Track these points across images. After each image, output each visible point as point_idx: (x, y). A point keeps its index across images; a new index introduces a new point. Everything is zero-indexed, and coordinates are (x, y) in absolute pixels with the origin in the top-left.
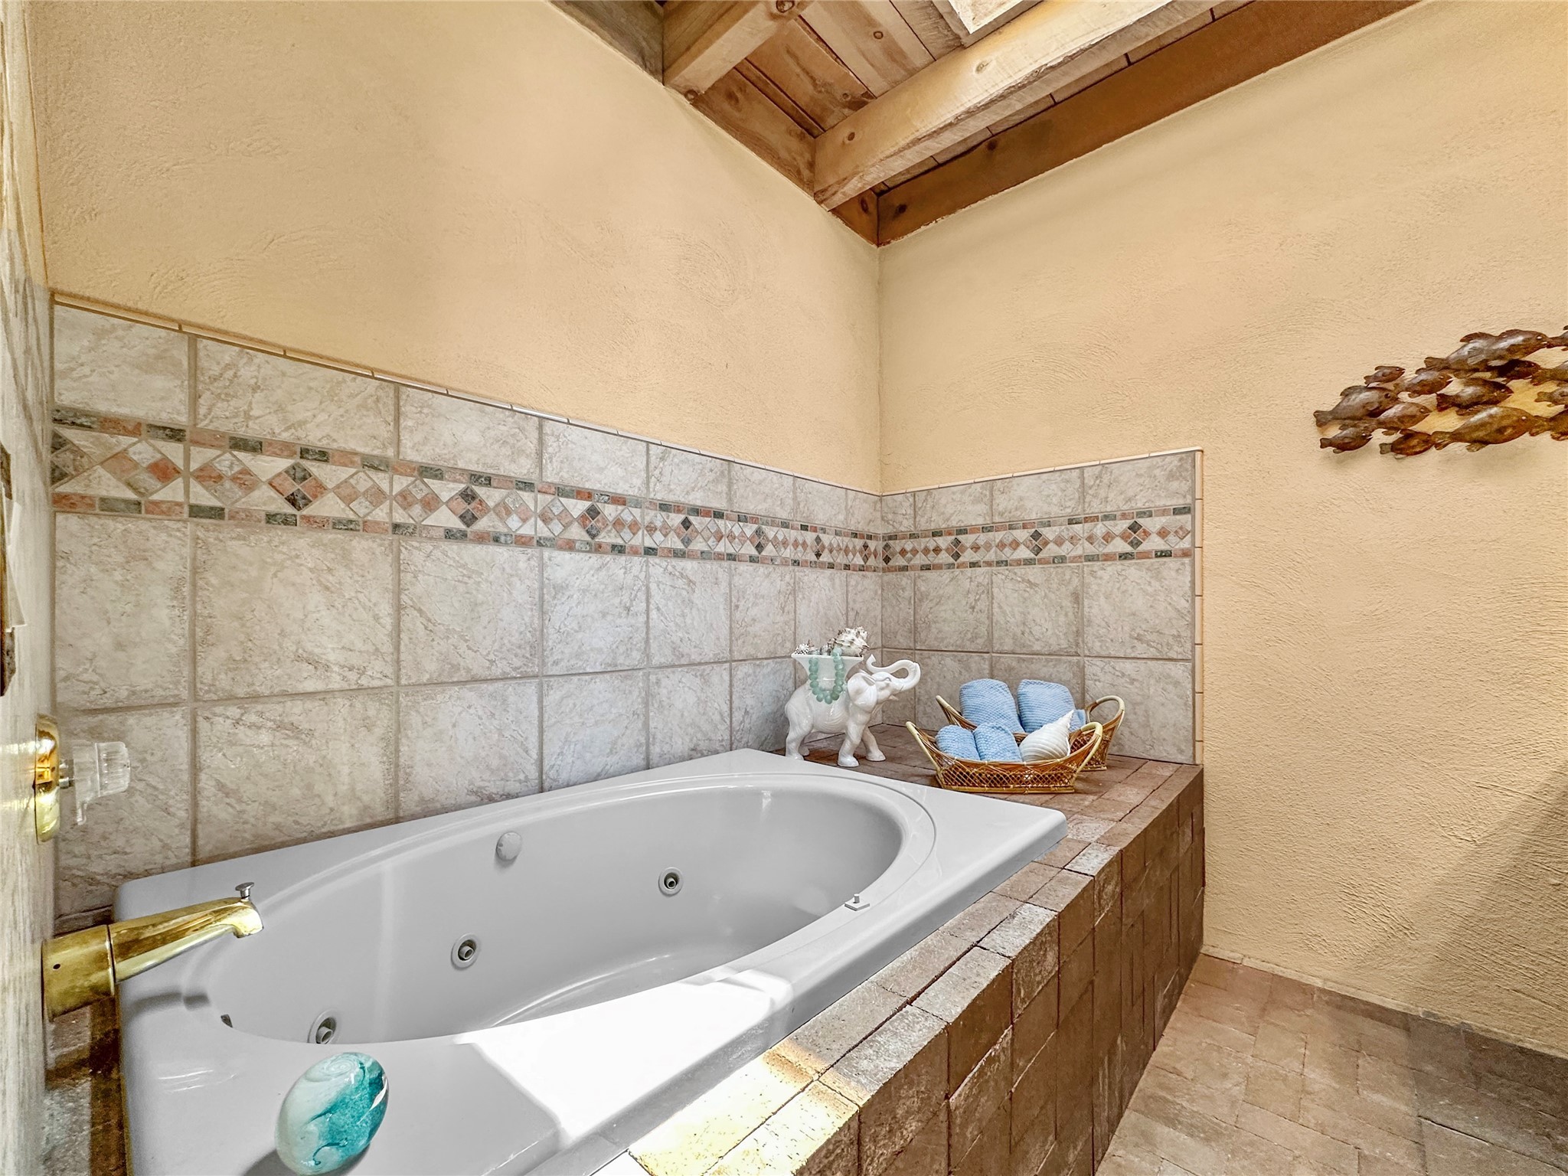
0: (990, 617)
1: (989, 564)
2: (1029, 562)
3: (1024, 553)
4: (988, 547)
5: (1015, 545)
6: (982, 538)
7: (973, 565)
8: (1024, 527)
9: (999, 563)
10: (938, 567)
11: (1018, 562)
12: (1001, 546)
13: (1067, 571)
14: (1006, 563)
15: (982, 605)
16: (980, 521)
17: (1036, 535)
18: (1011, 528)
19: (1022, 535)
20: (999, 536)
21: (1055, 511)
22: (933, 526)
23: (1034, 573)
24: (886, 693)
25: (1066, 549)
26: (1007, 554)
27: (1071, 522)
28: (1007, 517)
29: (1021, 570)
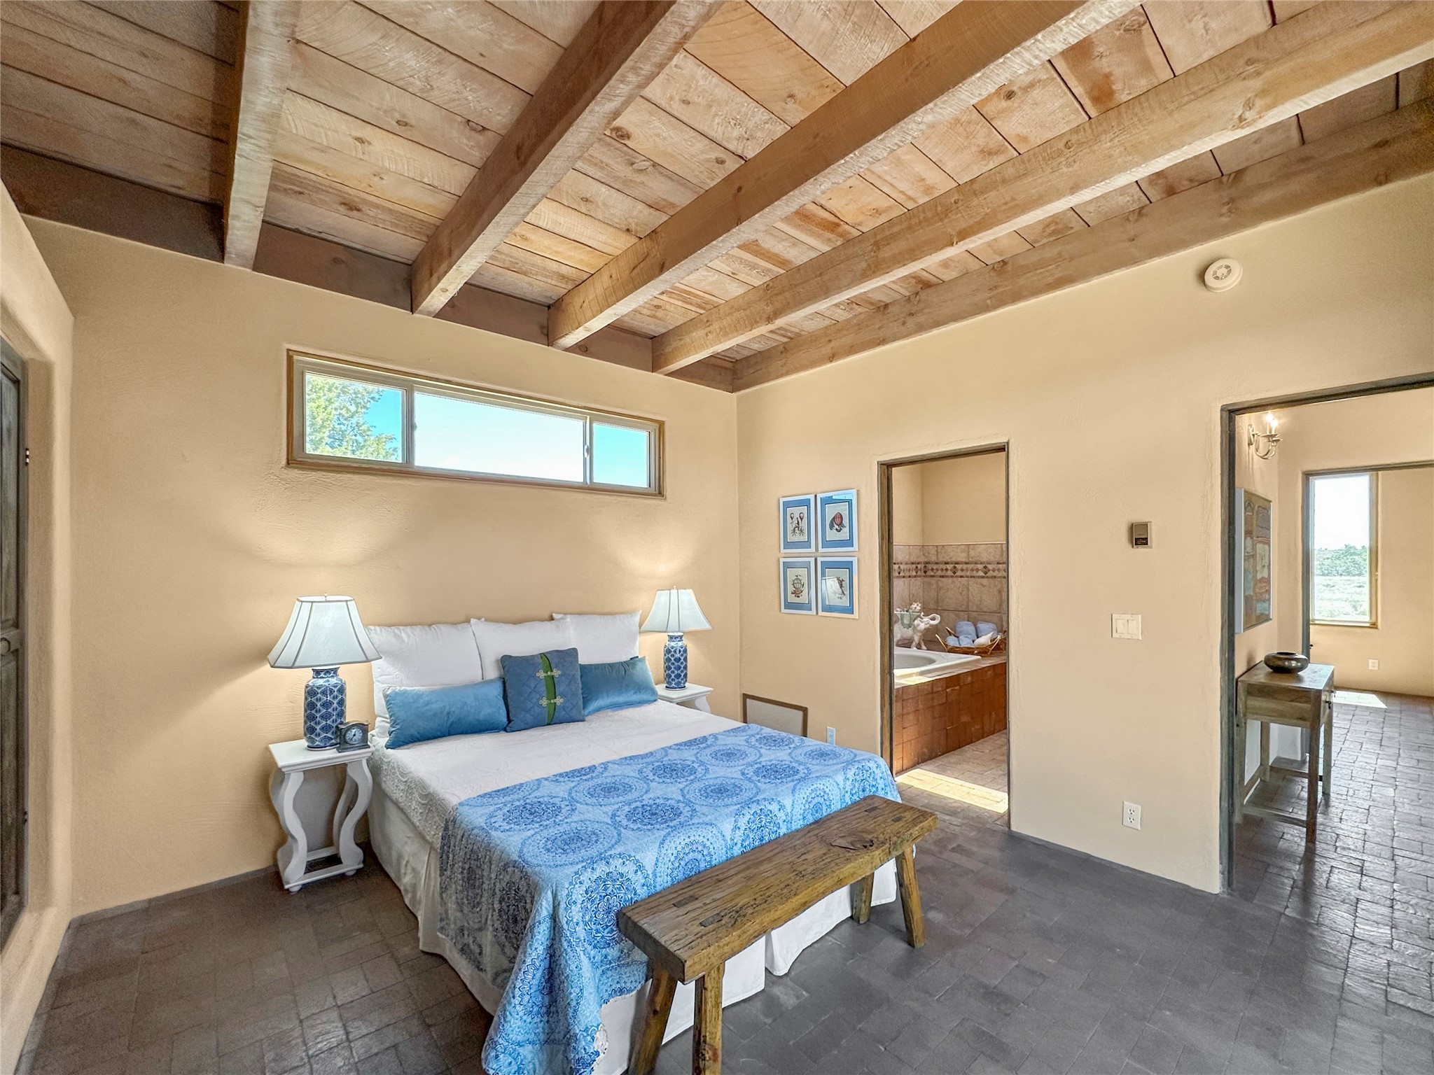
0: (968, 598)
1: (967, 577)
2: (983, 577)
3: (981, 574)
4: (967, 570)
5: (977, 570)
6: (965, 567)
7: (961, 577)
8: (981, 563)
9: (971, 577)
10: (947, 577)
11: (979, 577)
12: (972, 570)
13: (997, 581)
14: (974, 577)
15: (965, 593)
16: (964, 560)
17: (985, 567)
18: (976, 563)
19: (980, 567)
20: (971, 566)
21: (992, 559)
22: (945, 560)
23: (985, 581)
24: (928, 626)
25: (996, 573)
26: (975, 573)
27: (998, 563)
28: (973, 560)
29: (980, 580)
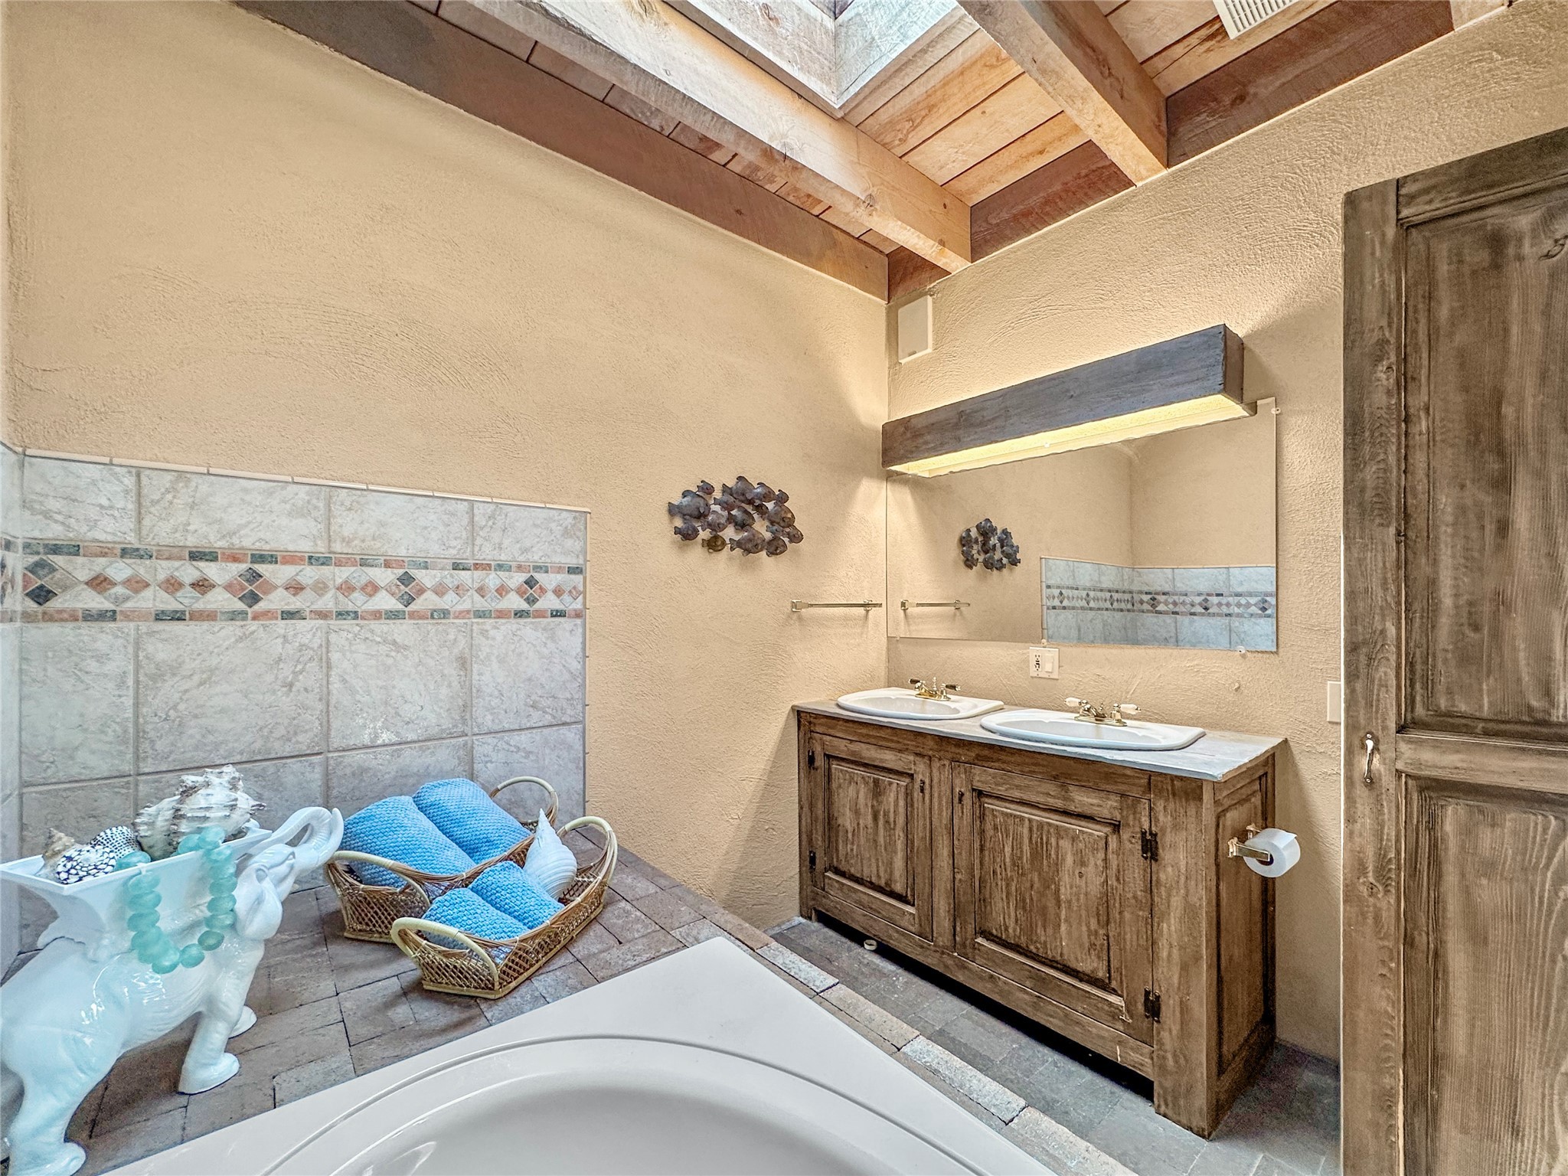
0: (326, 698)
1: (323, 615)
2: (393, 615)
3: (386, 602)
4: (320, 588)
5: (372, 589)
6: (309, 574)
7: (289, 615)
8: (387, 565)
9: (340, 615)
11: (377, 615)
12: (347, 588)
13: (452, 629)
15: (311, 677)
16: (305, 546)
17: (406, 579)
20: (342, 574)
21: (435, 549)
22: (192, 541)
25: (449, 601)
26: (358, 601)
27: (456, 567)
